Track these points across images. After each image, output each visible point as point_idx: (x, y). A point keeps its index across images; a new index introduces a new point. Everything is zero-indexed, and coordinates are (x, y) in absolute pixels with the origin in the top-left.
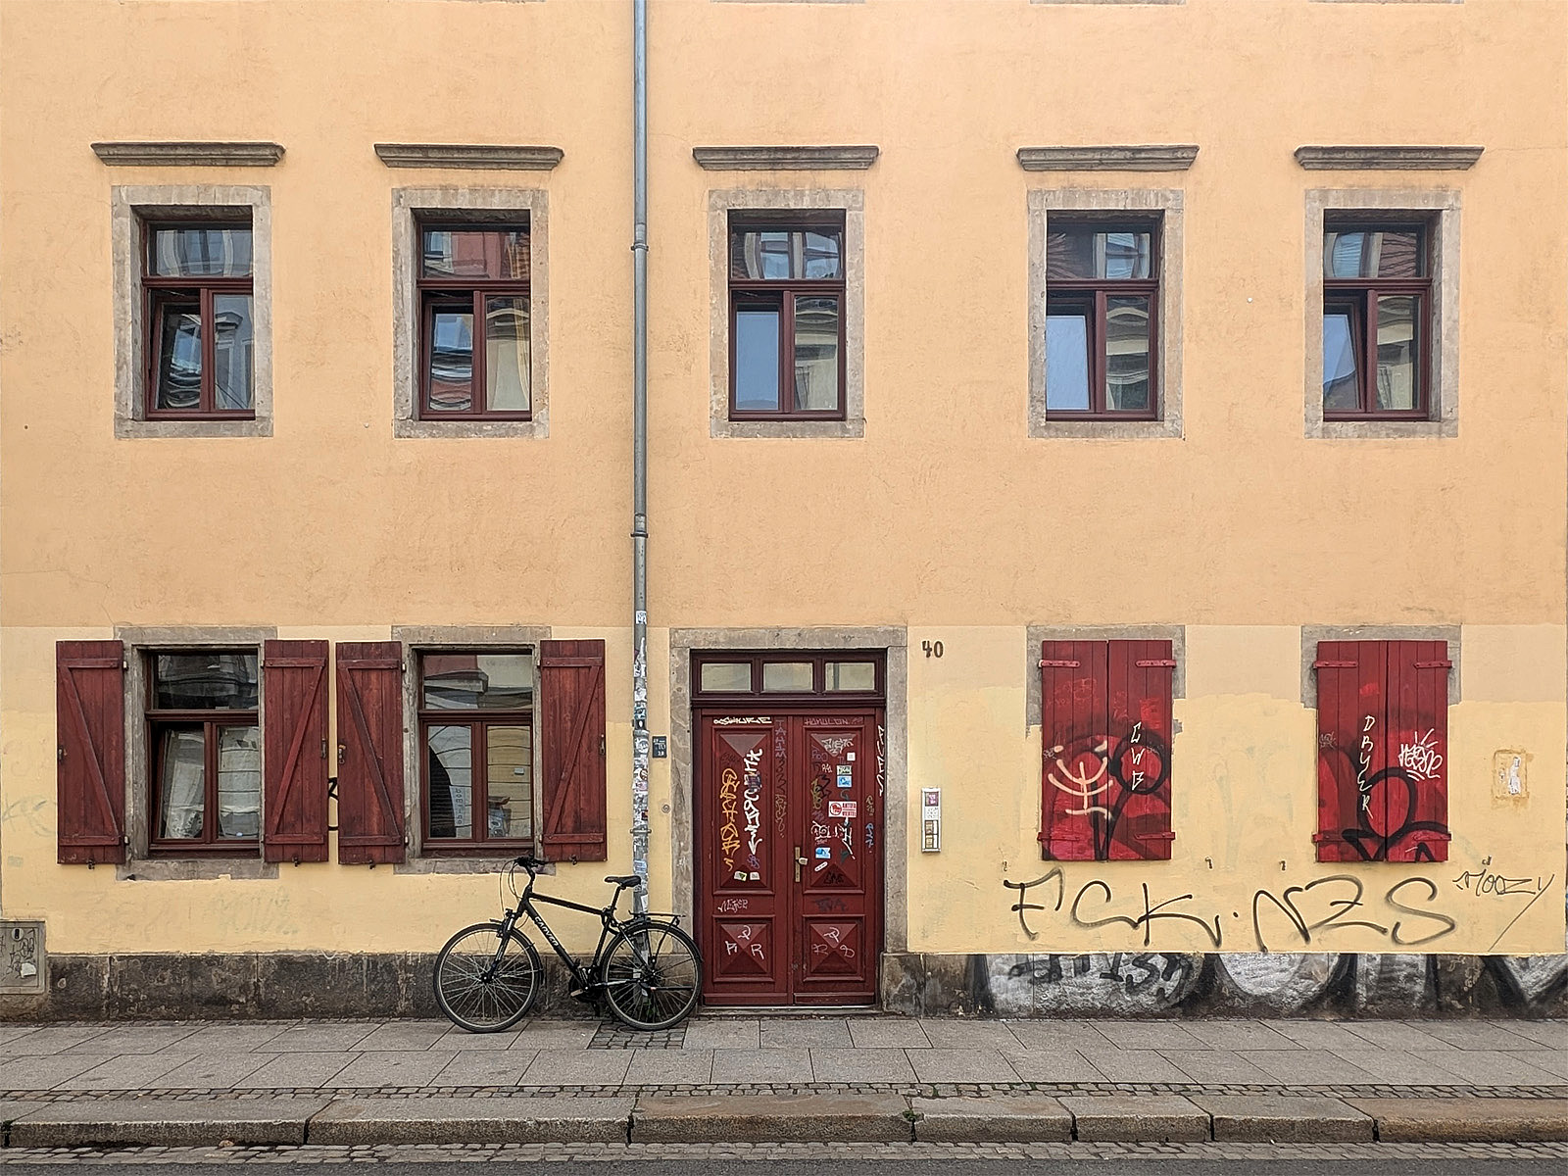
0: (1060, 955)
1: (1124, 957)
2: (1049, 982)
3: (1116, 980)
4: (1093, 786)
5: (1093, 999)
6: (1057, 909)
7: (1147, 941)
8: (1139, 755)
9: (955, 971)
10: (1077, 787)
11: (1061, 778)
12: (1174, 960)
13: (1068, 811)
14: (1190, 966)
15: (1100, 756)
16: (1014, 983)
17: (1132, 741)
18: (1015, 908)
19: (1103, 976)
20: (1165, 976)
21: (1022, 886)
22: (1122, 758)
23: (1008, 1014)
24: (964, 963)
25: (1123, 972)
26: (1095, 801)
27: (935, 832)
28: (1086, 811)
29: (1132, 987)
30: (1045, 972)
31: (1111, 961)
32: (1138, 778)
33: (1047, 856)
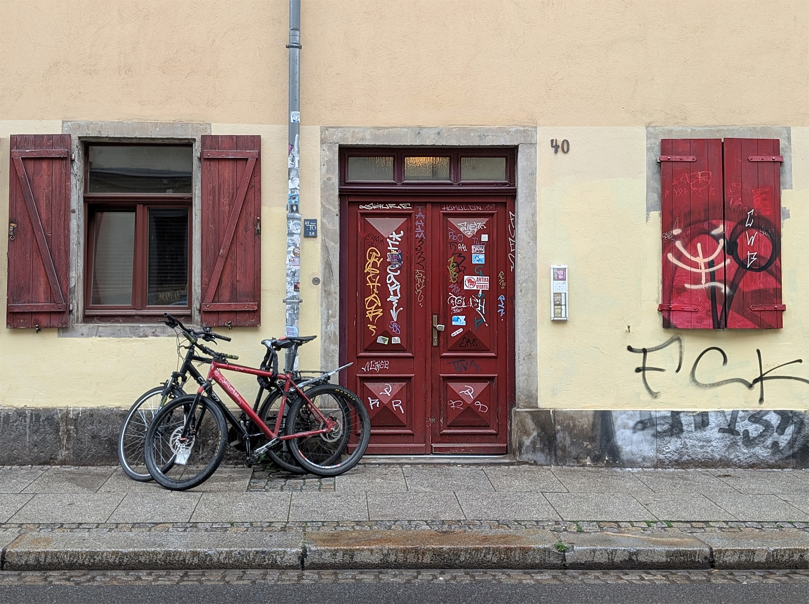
0: (681, 412)
1: (741, 414)
2: (672, 435)
3: (733, 434)
4: (711, 264)
5: (713, 451)
6: (677, 371)
7: (761, 400)
8: (753, 238)
9: (583, 425)
10: (696, 265)
11: (680, 256)
12: (786, 417)
13: (687, 286)
14: (802, 423)
15: (716, 238)
16: (639, 436)
17: (746, 226)
18: (638, 370)
19: (722, 430)
20: (779, 431)
21: (645, 351)
22: (738, 240)
23: (632, 464)
24: (591, 419)
25: (740, 427)
26: (712, 277)
27: (563, 303)
28: (704, 285)
29: (749, 441)
30: (666, 427)
31: (729, 418)
32: (752, 257)
33: (667, 325)
